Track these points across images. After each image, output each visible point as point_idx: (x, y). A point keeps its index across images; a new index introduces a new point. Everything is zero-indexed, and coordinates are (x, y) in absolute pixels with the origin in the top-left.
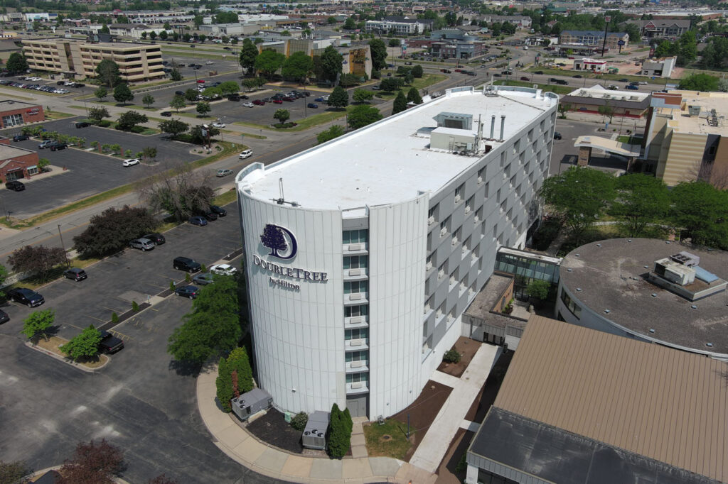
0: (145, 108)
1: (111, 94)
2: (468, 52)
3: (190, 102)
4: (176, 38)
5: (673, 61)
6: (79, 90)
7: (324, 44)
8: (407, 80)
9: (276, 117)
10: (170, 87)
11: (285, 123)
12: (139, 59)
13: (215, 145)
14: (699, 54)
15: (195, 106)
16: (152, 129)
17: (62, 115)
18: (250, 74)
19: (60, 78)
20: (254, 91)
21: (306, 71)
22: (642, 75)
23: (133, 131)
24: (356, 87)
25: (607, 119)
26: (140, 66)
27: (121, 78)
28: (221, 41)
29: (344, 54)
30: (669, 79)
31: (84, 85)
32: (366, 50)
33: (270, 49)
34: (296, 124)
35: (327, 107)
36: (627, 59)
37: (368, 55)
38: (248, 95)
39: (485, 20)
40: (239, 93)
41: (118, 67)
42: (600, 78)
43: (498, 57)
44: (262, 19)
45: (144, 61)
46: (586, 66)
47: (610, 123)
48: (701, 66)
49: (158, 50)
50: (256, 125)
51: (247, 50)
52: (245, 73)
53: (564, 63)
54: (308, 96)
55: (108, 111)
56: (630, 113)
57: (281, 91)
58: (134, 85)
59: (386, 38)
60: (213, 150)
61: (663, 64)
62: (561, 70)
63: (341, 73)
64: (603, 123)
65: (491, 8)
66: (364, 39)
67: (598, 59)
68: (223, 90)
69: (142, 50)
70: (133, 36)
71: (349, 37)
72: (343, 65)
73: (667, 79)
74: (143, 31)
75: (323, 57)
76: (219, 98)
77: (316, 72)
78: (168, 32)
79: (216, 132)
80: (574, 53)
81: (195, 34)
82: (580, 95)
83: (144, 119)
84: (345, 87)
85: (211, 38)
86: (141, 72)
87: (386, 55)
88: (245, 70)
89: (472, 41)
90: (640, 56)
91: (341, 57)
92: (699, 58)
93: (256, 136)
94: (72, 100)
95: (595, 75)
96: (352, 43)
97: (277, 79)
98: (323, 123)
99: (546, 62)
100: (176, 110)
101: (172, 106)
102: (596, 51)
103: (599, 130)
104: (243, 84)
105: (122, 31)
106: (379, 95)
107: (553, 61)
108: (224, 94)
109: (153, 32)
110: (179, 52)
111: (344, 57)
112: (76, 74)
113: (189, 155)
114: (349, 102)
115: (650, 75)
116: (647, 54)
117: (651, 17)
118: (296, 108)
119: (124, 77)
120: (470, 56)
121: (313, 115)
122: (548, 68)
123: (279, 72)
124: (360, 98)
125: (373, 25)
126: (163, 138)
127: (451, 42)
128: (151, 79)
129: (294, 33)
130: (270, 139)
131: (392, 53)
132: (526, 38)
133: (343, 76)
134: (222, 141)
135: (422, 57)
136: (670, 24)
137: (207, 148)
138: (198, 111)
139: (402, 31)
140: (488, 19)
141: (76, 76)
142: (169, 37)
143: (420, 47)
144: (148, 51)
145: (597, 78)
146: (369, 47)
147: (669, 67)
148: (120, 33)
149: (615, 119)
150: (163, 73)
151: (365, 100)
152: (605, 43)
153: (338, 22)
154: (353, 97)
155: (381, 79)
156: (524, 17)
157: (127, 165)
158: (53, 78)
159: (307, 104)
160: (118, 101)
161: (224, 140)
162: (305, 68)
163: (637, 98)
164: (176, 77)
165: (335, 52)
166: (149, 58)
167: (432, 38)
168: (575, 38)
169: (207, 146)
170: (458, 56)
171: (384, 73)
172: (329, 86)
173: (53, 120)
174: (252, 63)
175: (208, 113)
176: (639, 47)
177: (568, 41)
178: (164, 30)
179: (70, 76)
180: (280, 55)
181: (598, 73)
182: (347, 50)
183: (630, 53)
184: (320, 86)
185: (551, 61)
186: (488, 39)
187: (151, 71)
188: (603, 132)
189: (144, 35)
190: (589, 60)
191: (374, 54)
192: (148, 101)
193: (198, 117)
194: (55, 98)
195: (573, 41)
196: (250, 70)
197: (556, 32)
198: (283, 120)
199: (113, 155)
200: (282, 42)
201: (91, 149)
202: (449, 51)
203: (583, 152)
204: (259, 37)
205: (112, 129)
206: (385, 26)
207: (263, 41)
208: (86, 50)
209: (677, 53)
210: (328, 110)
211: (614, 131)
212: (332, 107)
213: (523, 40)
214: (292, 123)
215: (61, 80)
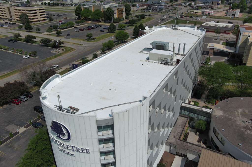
0: (37, 33)
1: (24, 27)
2: (162, 8)
3: (54, 30)
4: (54, 4)
5: (239, 11)
6: (13, 26)
7: (107, 6)
8: (139, 20)
9: (87, 36)
10: (48, 24)
11: (91, 38)
12: (36, 13)
13: (62, 48)
15: (56, 32)
16: (38, 42)
17: (4, 36)
18: (79, 18)
19: (6, 21)
20: (80, 25)
21: (100, 17)
22: (228, 16)
23: (30, 43)
24: (120, 23)
25: (218, 35)
26: (37, 16)
27: (29, 21)
28: (70, 5)
29: (115, 10)
31: (15, 24)
32: (123, 8)
33: (87, 8)
35: (108, 31)
36: (220, 10)
37: (124, 10)
38: (78, 27)
40: (74, 26)
41: (28, 16)
42: (212, 18)
43: (173, 10)
45: (38, 14)
46: (206, 13)
47: (219, 36)
48: (249, 12)
49: (44, 9)
50: (79, 39)
51: (78, 9)
52: (78, 18)
53: (198, 12)
54: (101, 27)
55: (21, 34)
56: (226, 32)
57: (91, 25)
58: (34, 23)
59: (131, 3)
60: (61, 51)
61: (235, 12)
62: (197, 15)
63: (113, 17)
64: (216, 36)
66: (123, 4)
67: (210, 10)
68: (68, 25)
69: (37, 10)
70: (38, 4)
71: (117, 3)
72: (114, 14)
73: (237, 17)
75: (106, 12)
76: (66, 28)
77: (104, 17)
78: (51, 2)
80: (201, 8)
81: (61, 3)
82: (206, 25)
83: (35, 38)
84: (114, 23)
85: (67, 4)
86: (37, 18)
87: (131, 10)
88: (77, 17)
89: (163, 4)
90: (225, 9)
91: (113, 11)
92: (248, 9)
93: (79, 44)
94: (9, 29)
95: (210, 17)
96: (118, 5)
97: (89, 20)
98: (106, 38)
99: (191, 12)
100: (48, 33)
101: (47, 32)
102: (209, 7)
103: (215, 40)
104: (76, 22)
106: (128, 26)
107: (194, 11)
108: (68, 26)
109: (45, 3)
110: (53, 10)
111: (114, 11)
112: (13, 19)
113: (51, 53)
114: (116, 29)
115: (231, 16)
116: (228, 8)
118: (96, 31)
120: (162, 10)
121: (102, 35)
122: (192, 14)
123: (90, 17)
124: (121, 28)
126: (42, 46)
127: (155, 4)
128: (41, 21)
129: (97, 2)
130: (84, 45)
131: (133, 9)
132: (183, 3)
133: (114, 19)
134: (65, 47)
135: (144, 10)
137: (58, 50)
138: (57, 34)
139: (137, 1)
141: (13, 20)
142: (51, 4)
143: (144, 7)
144: (40, 10)
145: (211, 18)
146: (124, 7)
147: (238, 13)
148: (33, 3)
149: (221, 34)
150: (46, 18)
151: (123, 28)
152: (212, 4)
154: (118, 27)
155: (129, 19)
158: (4, 21)
159: (100, 30)
160: (26, 30)
161: (65, 46)
162: (100, 16)
163: (228, 26)
164: (51, 20)
165: (111, 9)
166: (40, 12)
167: (148, 3)
168: (201, 2)
170: (158, 10)
171: (130, 17)
172: (109, 23)
174: (80, 14)
175: (61, 35)
176: (224, 5)
177: (198, 3)
179: (11, 20)
180: (90, 11)
181: (211, 16)
182: (116, 9)
183: (221, 8)
184: (105, 22)
186: (169, 3)
187: (41, 18)
188: (216, 41)
189: (42, 3)
190: (207, 11)
191: (126, 10)
192: (38, 30)
193: (57, 36)
194: (3, 29)
195: (200, 4)
196: (79, 17)
198: (90, 37)
199: (20, 54)
200: (91, 6)
201: (12, 51)
202: (155, 8)
203: (211, 50)
204: (84, 4)
205: (22, 42)
207: (86, 5)
208: (16, 10)
209: (240, 8)
210: (108, 32)
211: (221, 40)
212: (110, 31)
213: (182, 3)
214: (94, 38)
215: (7, 21)
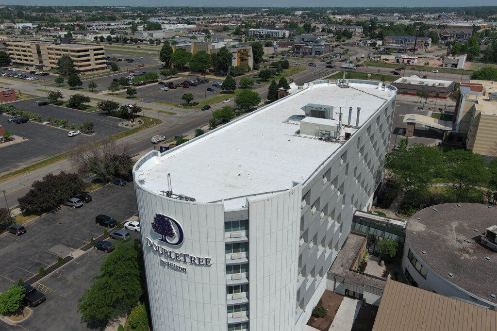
0: (90, 91)
1: (66, 81)
2: (321, 51)
3: (123, 86)
4: (117, 40)
5: (464, 57)
6: (45, 77)
7: (219, 45)
8: (277, 71)
9: (183, 98)
10: (110, 76)
11: (190, 102)
12: (88, 55)
13: (138, 119)
14: (482, 52)
15: (126, 90)
16: (93, 107)
17: (30, 96)
18: (167, 66)
19: (32, 69)
20: (170, 78)
21: (207, 64)
22: (444, 67)
23: (79, 109)
24: (242, 76)
25: (423, 100)
26: (89, 60)
27: (75, 69)
28: (149, 43)
29: (234, 53)
30: (463, 70)
31: (48, 74)
32: (249, 50)
33: (182, 49)
34: (198, 104)
35: (221, 90)
36: (431, 55)
37: (251, 53)
38: (165, 81)
39: (331, 28)
40: (159, 80)
41: (73, 61)
42: (414, 69)
43: (341, 54)
44: (178, 27)
45: (92, 57)
46: (403, 60)
47: (426, 103)
48: (483, 60)
49: (102, 49)
50: (169, 104)
51: (166, 49)
52: (164, 65)
53: (388, 58)
54: (208, 82)
55: (62, 94)
56: (439, 96)
57: (188, 79)
58: (84, 74)
59: (263, 41)
60: (136, 123)
61: (458, 60)
62: (386, 63)
63: (231, 66)
64: (420, 103)
65: (334, 20)
67: (411, 55)
68: (147, 78)
69: (91, 49)
70: (88, 39)
71: (238, 40)
72: (233, 60)
73: (461, 70)
74: (95, 36)
75: (218, 55)
76: (144, 84)
77: (214, 65)
78: (112, 36)
79: (139, 110)
80: (394, 51)
81: (131, 38)
82: (402, 82)
83: (87, 100)
84: (233, 76)
85: (142, 41)
86: (90, 65)
87: (263, 53)
88: (164, 63)
89: (323, 43)
90: (440, 53)
91: (231, 55)
92: (482, 55)
93: (168, 113)
94: (39, 85)
95: (410, 67)
96: (239, 44)
97: (186, 69)
98: (218, 102)
99: (375, 57)
100: (112, 93)
101: (109, 90)
102: (410, 50)
103: (418, 108)
104: (162, 74)
105: (81, 35)
106: (258, 82)
107: (380, 57)
108: (148, 81)
109: (102, 37)
110: (118, 51)
111: (233, 54)
112: (44, 66)
113: (118, 127)
114: (237, 87)
115: (449, 67)
116: (445, 52)
117: (444, 27)
118: (198, 91)
119: (77, 68)
120: (321, 54)
121: (211, 96)
122: (377, 62)
123: (187, 65)
124: (244, 84)
125: (254, 31)
126: (101, 114)
127: (308, 43)
128: (97, 69)
129: (200, 37)
130: (178, 115)
131: (267, 51)
132: (360, 41)
133: (233, 68)
134: (143, 117)
135: (289, 54)
136: (459, 31)
137: (132, 122)
138: (128, 93)
139: (274, 36)
140: (333, 27)
141: (44, 67)
142: (113, 40)
143: (287, 47)
144: (95, 50)
145: (412, 69)
146: (251, 47)
147: (462, 61)
148: (79, 37)
149: (429, 100)
150: (105, 65)
151: (248, 86)
152: (415, 44)
153: (230, 29)
154: (240, 83)
155: (260, 69)
156: (358, 27)
157: (71, 135)
158: (27, 69)
159: (206, 88)
160: (71, 86)
161: (145, 116)
162: (206, 63)
163: (443, 84)
164: (115, 68)
165: (227, 51)
166: (95, 55)
167: (295, 41)
168: (394, 41)
169: (132, 120)
170: (314, 54)
171: (261, 65)
172: (223, 75)
173: (22, 100)
174: (168, 59)
175: (135, 95)
176: (439, 47)
177: (389, 43)
178: (110, 35)
179: (40, 68)
180: (188, 53)
181: (413, 66)
182: (236, 50)
183: (433, 52)
184: (217, 75)
185: (378, 57)
186: (334, 41)
187: (97, 64)
188: (421, 110)
189: (96, 38)
190: (405, 56)
191: (254, 52)
192: (93, 86)
193: (128, 98)
194: (27, 83)
195: (392, 43)
196: (167, 64)
197: (381, 37)
198: (188, 100)
199: (62, 127)
200: (190, 44)
201: (47, 122)
202: (307, 50)
203: (410, 126)
204: (175, 40)
205: (64, 107)
206: (263, 32)
207: (178, 43)
208: (52, 49)
209: (467, 52)
210: (221, 93)
211: (429, 109)
212: (224, 90)
213: (358, 42)
214: (195, 103)
215: (33, 70)
